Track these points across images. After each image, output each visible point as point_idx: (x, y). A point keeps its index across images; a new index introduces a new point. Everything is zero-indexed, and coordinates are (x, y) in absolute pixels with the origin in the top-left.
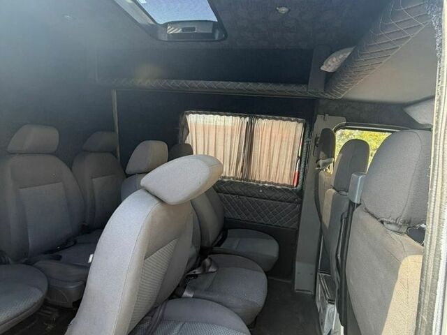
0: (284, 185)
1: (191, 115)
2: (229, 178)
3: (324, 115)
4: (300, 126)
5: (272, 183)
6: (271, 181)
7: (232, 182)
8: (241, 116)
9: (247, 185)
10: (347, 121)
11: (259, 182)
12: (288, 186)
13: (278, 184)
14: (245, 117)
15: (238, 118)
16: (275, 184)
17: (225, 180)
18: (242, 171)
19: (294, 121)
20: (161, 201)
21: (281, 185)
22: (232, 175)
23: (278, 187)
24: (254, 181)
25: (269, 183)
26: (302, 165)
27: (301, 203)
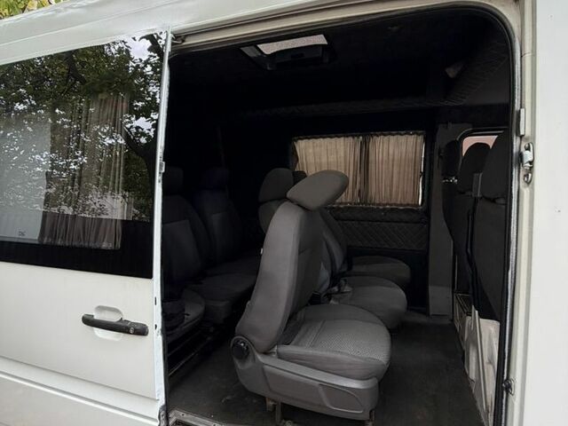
0: (408, 205)
1: (300, 141)
2: (346, 203)
3: (447, 123)
4: (420, 139)
5: (395, 204)
6: (392, 202)
7: (349, 207)
8: (353, 136)
9: (366, 209)
10: (473, 126)
11: (379, 204)
12: (412, 205)
13: (401, 205)
14: (358, 137)
15: (351, 138)
16: (398, 205)
17: (342, 206)
18: (359, 195)
19: (413, 134)
20: (304, 208)
21: (405, 205)
22: (348, 200)
23: (401, 208)
24: (374, 204)
25: (391, 205)
26: (426, 181)
27: (428, 223)
